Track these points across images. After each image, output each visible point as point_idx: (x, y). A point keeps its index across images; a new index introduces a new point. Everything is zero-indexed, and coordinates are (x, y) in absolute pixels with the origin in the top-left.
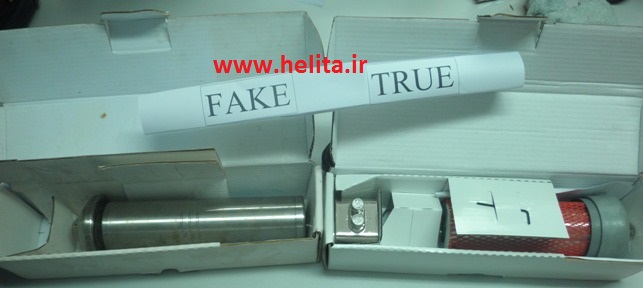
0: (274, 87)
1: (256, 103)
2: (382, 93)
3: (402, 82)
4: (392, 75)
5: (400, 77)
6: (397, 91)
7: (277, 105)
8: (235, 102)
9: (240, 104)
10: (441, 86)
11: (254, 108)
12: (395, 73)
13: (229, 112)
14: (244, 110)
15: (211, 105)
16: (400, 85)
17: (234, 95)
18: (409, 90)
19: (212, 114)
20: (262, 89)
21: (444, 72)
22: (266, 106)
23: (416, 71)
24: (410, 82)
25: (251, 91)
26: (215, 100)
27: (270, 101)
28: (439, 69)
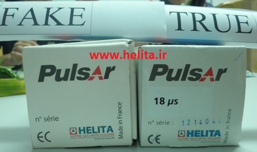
1: (50, 20)
2: (180, 28)
7: (71, 24)
11: (46, 24)
14: (36, 24)
20: (60, 9)
22: (59, 23)
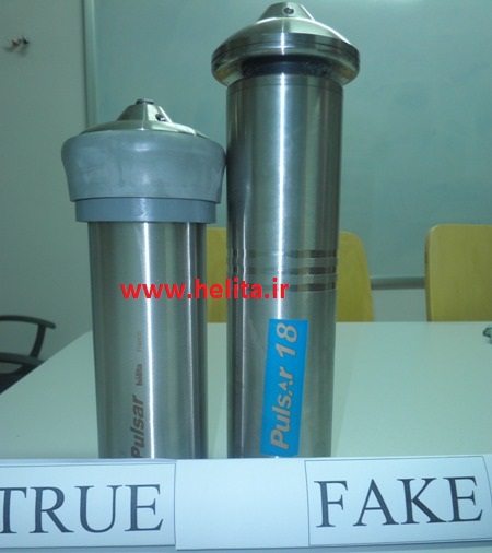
0: (452, 481)
3: (50, 512)
4: (32, 494)
5: (49, 500)
6: (39, 529)
8: (374, 502)
9: (383, 507)
10: (134, 527)
12: (39, 491)
13: (359, 523)
15: (325, 503)
16: (45, 517)
17: (373, 486)
18: (63, 530)
19: (326, 523)
21: (144, 497)
23: (84, 490)
24: (69, 513)
25: (406, 482)
26: (334, 492)
27: (443, 509)
28: (134, 489)
